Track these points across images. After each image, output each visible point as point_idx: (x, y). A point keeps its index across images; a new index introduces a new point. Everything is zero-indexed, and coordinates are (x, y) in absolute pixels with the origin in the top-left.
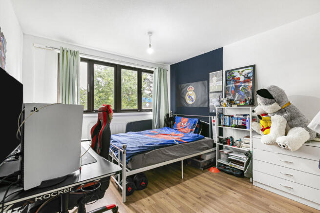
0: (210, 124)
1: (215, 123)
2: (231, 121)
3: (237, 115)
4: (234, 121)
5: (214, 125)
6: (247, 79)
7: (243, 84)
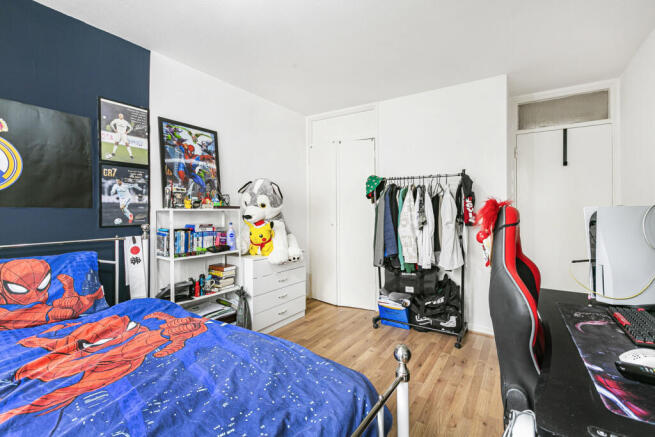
0: (117, 262)
1: (139, 255)
2: (190, 241)
3: (201, 226)
4: (195, 239)
5: (136, 261)
6: (206, 154)
7: (201, 163)
